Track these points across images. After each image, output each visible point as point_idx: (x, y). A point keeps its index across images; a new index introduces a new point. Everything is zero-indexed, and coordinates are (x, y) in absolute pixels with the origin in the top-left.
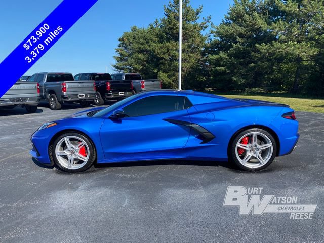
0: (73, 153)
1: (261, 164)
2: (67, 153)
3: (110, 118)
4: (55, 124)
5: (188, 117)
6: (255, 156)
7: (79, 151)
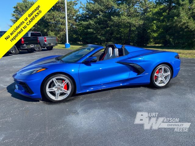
0: (58, 89)
1: (165, 83)
2: (54, 89)
3: (83, 63)
4: (44, 69)
5: (130, 59)
6: (162, 80)
7: (63, 87)
